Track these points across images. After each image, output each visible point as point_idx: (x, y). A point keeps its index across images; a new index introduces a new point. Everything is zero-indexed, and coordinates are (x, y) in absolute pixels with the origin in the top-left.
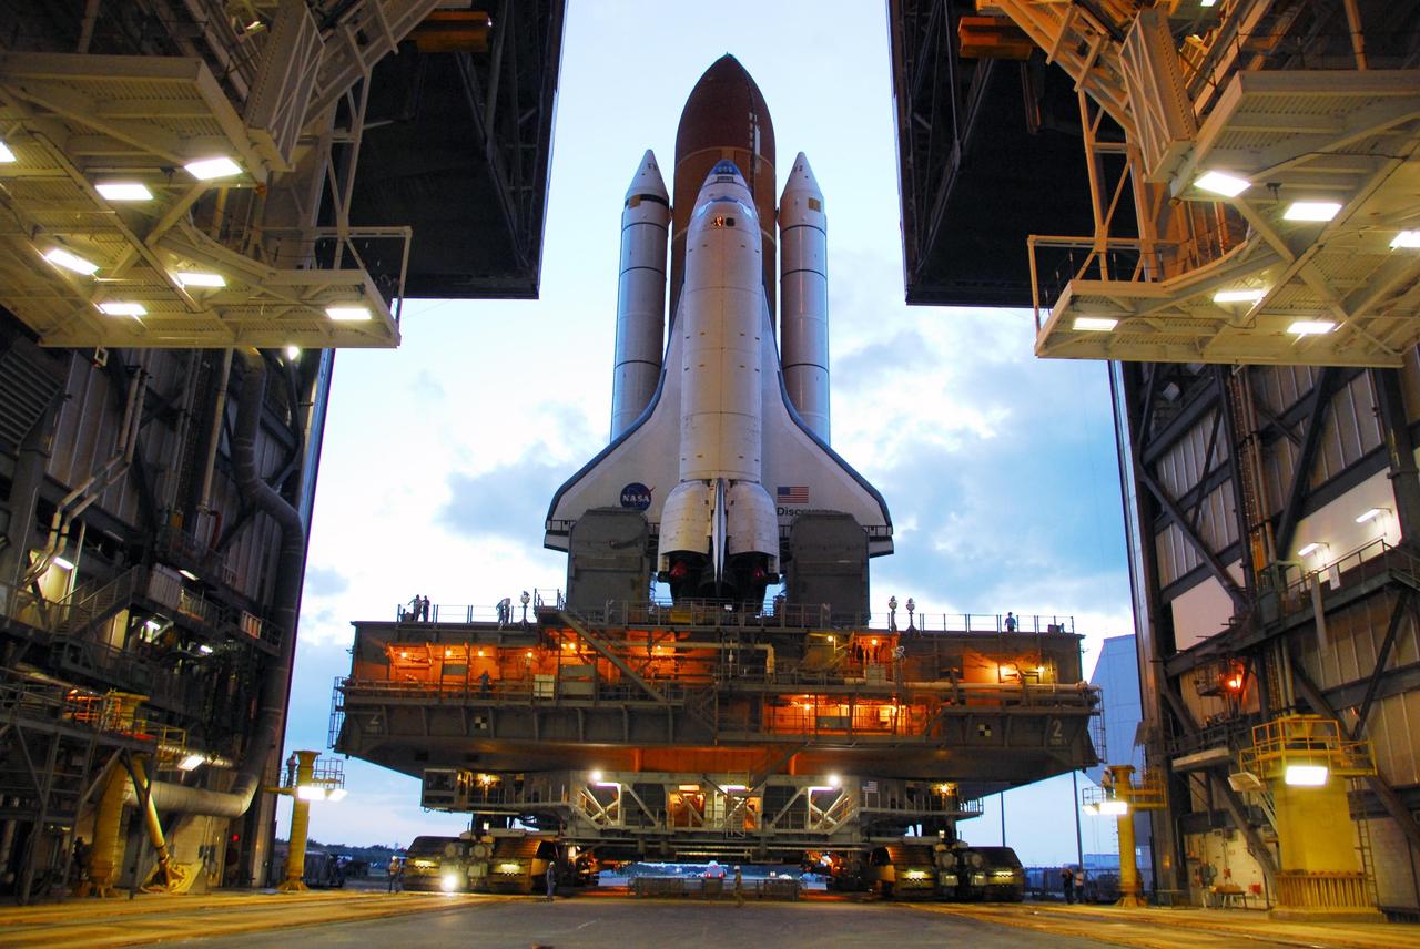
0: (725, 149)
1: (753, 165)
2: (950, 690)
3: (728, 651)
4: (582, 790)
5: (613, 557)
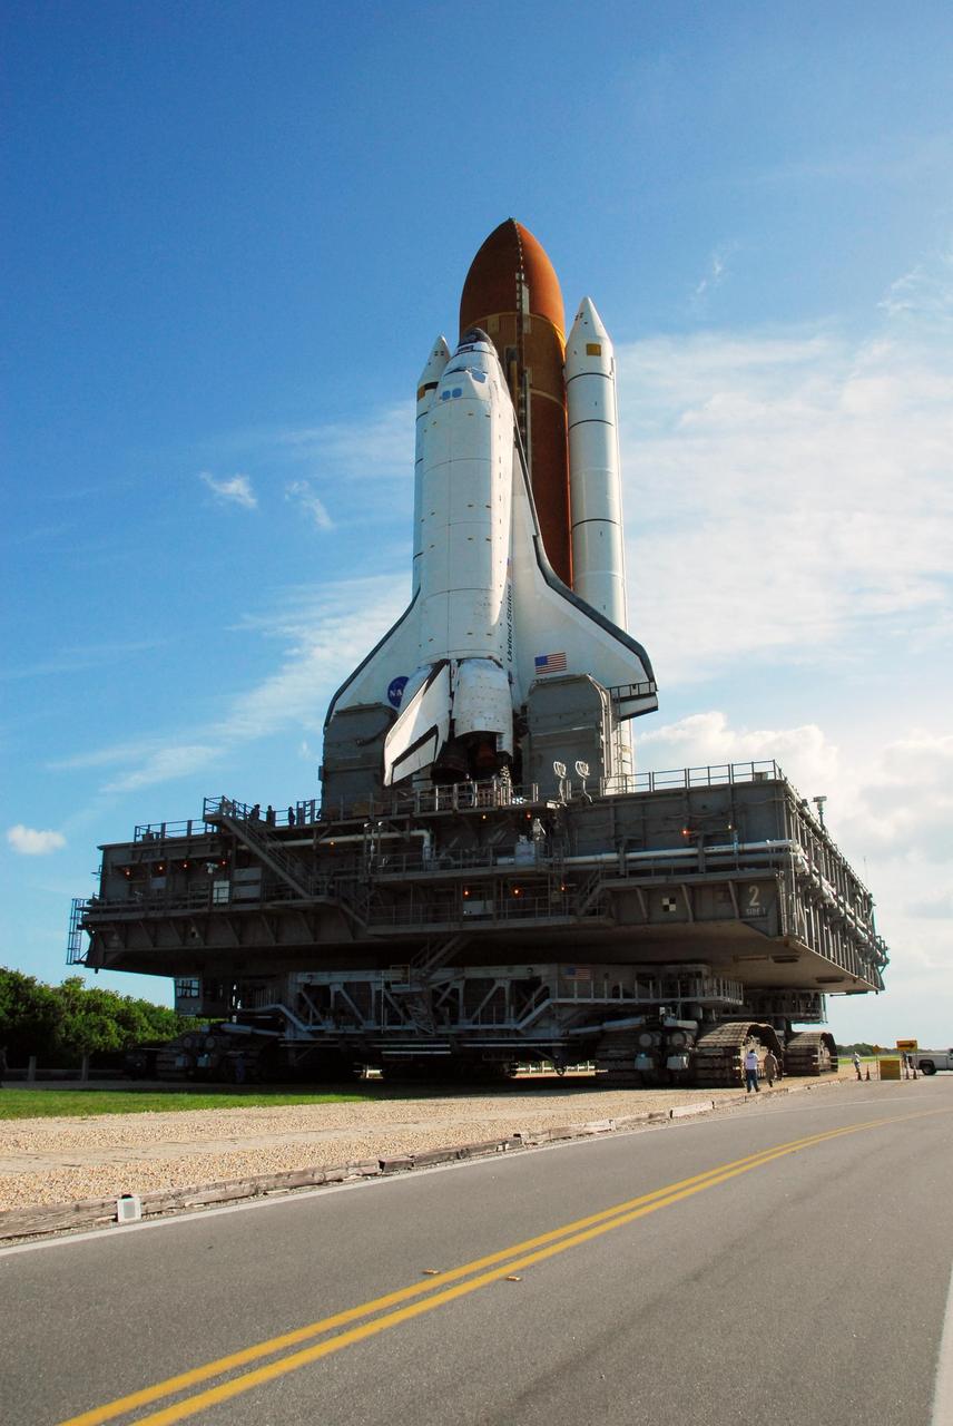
0: (489, 317)
1: (521, 326)
2: (618, 862)
3: (369, 842)
4: (298, 991)
5: (358, 755)
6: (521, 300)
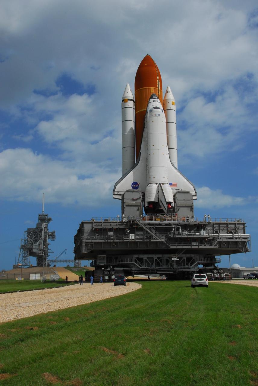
1: (158, 92)
3: (173, 228)
4: (135, 259)
5: (134, 202)
6: (158, 85)
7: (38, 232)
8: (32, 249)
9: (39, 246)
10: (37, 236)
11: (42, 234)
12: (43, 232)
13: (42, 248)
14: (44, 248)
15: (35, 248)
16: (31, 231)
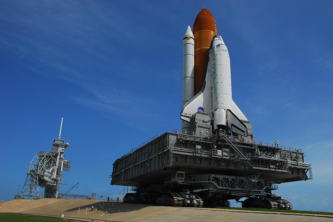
3: (256, 148)
4: (212, 178)
5: (205, 124)
6: (216, 31)
7: (52, 157)
8: (43, 176)
9: (52, 173)
10: (50, 162)
11: (56, 160)
12: (58, 157)
13: (55, 177)
14: (57, 177)
15: (47, 175)
16: (44, 154)
